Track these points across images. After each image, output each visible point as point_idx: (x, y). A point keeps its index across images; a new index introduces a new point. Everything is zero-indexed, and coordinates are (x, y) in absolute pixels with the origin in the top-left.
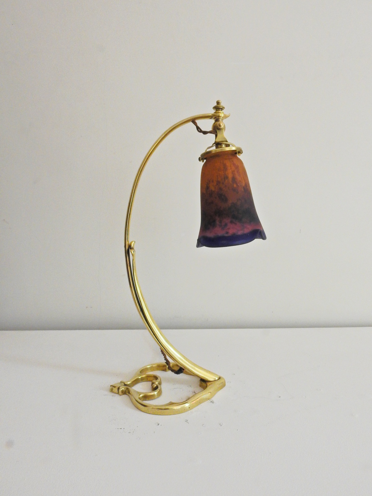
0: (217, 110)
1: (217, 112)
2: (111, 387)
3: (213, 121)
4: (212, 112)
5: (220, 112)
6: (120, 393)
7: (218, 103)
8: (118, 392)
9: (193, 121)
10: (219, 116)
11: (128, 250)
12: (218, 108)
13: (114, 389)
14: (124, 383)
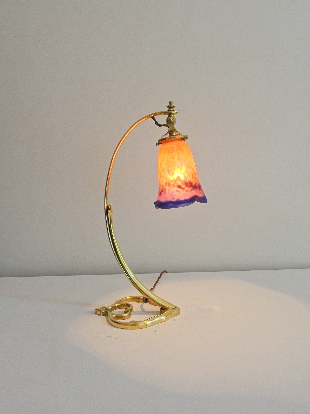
0: (169, 109)
2: (96, 310)
3: (166, 117)
4: (166, 109)
5: (172, 110)
6: (101, 314)
7: (170, 103)
9: (153, 117)
10: (171, 113)
11: (107, 210)
13: (97, 312)
14: (105, 308)
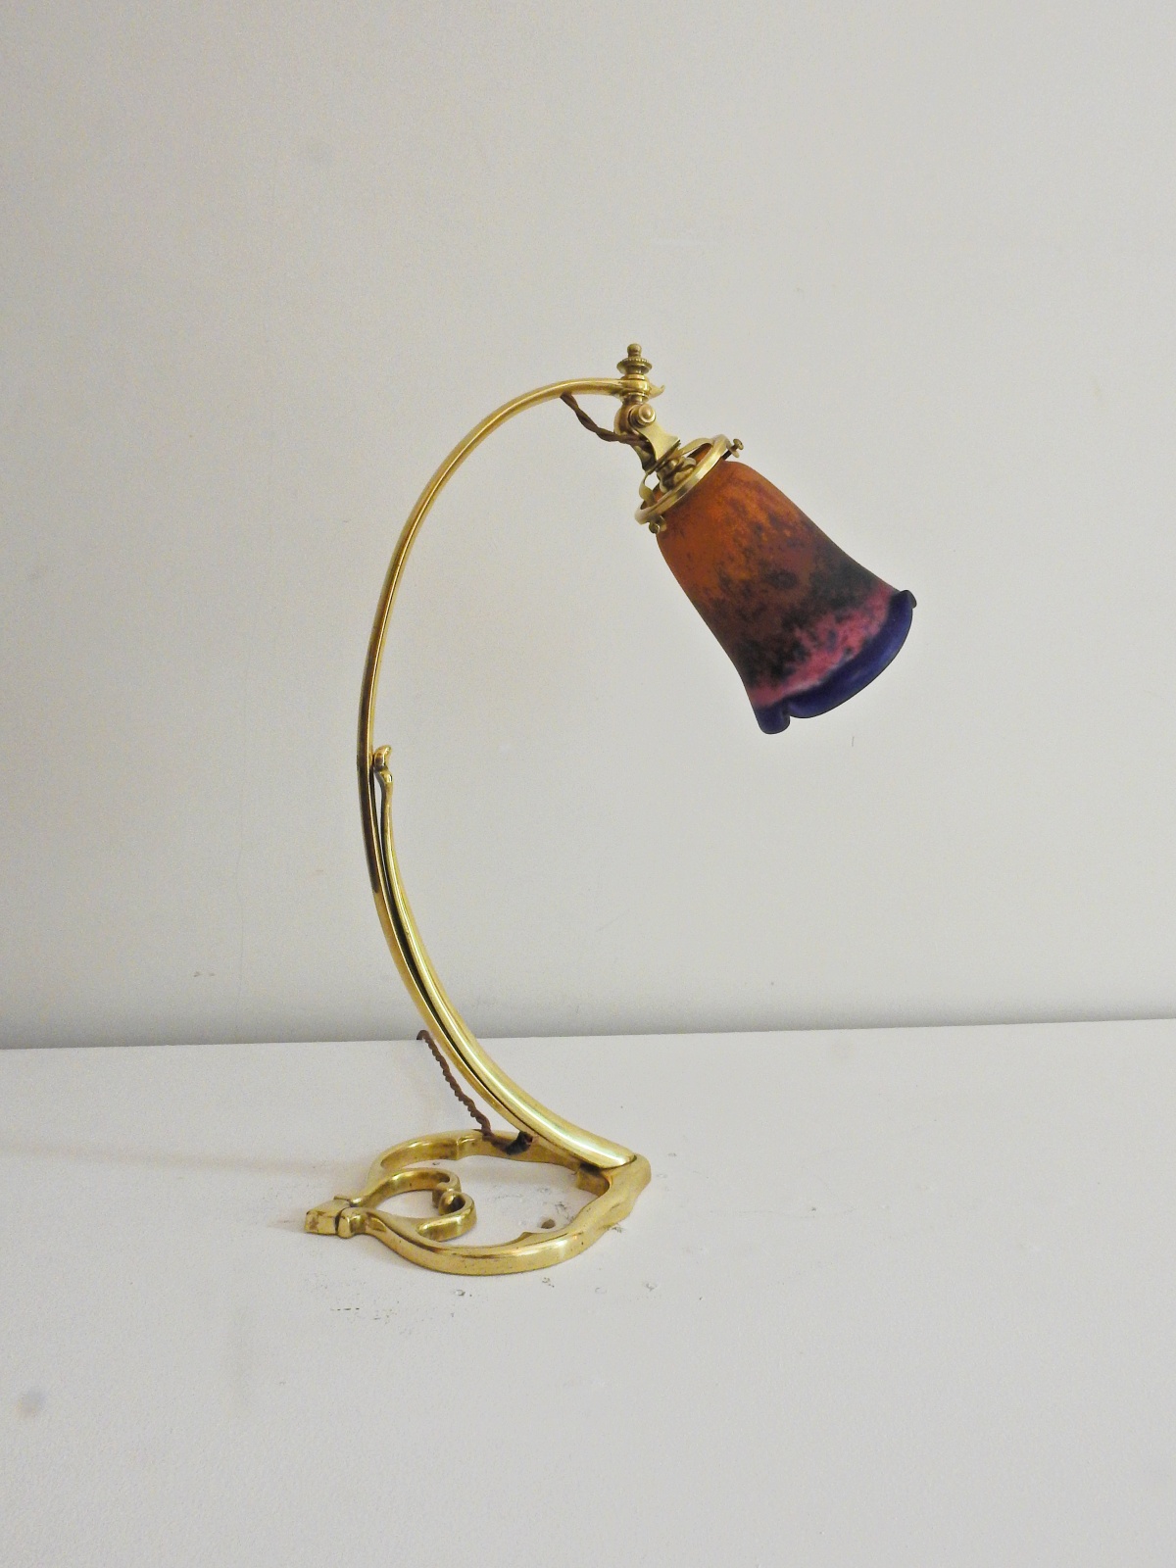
0: (629, 373)
1: (630, 376)
2: (310, 1215)
3: (617, 403)
4: (615, 377)
5: (638, 376)
6: (345, 1230)
7: (632, 351)
8: (337, 1229)
9: (567, 397)
10: (635, 390)
11: (370, 771)
12: (632, 365)
13: (320, 1224)
14: (349, 1200)
